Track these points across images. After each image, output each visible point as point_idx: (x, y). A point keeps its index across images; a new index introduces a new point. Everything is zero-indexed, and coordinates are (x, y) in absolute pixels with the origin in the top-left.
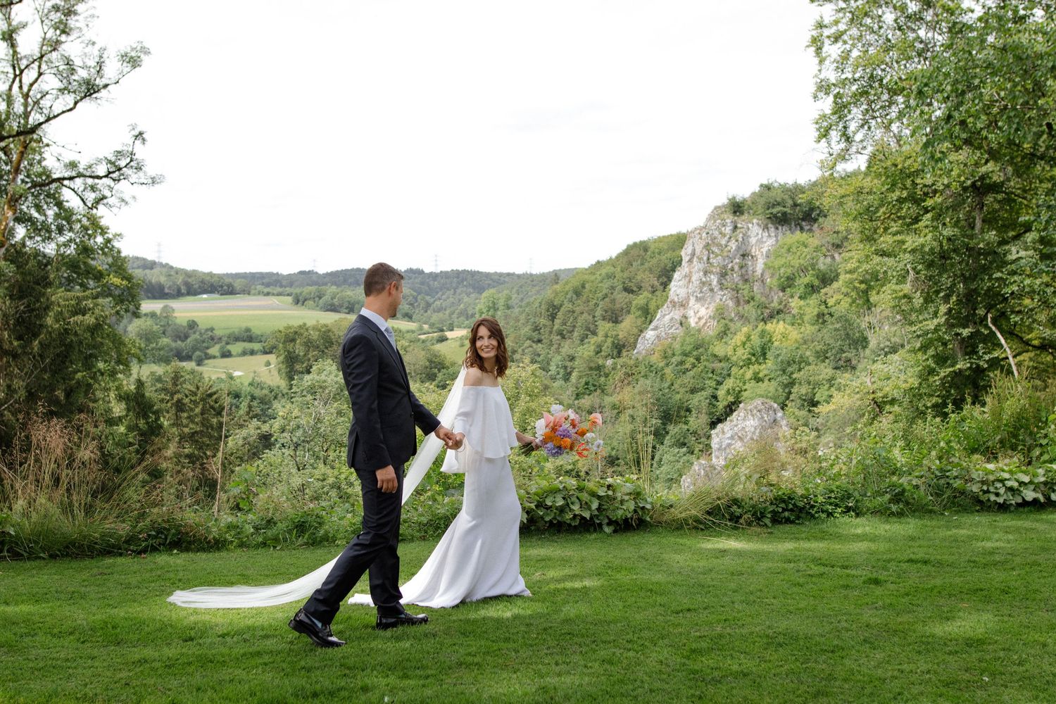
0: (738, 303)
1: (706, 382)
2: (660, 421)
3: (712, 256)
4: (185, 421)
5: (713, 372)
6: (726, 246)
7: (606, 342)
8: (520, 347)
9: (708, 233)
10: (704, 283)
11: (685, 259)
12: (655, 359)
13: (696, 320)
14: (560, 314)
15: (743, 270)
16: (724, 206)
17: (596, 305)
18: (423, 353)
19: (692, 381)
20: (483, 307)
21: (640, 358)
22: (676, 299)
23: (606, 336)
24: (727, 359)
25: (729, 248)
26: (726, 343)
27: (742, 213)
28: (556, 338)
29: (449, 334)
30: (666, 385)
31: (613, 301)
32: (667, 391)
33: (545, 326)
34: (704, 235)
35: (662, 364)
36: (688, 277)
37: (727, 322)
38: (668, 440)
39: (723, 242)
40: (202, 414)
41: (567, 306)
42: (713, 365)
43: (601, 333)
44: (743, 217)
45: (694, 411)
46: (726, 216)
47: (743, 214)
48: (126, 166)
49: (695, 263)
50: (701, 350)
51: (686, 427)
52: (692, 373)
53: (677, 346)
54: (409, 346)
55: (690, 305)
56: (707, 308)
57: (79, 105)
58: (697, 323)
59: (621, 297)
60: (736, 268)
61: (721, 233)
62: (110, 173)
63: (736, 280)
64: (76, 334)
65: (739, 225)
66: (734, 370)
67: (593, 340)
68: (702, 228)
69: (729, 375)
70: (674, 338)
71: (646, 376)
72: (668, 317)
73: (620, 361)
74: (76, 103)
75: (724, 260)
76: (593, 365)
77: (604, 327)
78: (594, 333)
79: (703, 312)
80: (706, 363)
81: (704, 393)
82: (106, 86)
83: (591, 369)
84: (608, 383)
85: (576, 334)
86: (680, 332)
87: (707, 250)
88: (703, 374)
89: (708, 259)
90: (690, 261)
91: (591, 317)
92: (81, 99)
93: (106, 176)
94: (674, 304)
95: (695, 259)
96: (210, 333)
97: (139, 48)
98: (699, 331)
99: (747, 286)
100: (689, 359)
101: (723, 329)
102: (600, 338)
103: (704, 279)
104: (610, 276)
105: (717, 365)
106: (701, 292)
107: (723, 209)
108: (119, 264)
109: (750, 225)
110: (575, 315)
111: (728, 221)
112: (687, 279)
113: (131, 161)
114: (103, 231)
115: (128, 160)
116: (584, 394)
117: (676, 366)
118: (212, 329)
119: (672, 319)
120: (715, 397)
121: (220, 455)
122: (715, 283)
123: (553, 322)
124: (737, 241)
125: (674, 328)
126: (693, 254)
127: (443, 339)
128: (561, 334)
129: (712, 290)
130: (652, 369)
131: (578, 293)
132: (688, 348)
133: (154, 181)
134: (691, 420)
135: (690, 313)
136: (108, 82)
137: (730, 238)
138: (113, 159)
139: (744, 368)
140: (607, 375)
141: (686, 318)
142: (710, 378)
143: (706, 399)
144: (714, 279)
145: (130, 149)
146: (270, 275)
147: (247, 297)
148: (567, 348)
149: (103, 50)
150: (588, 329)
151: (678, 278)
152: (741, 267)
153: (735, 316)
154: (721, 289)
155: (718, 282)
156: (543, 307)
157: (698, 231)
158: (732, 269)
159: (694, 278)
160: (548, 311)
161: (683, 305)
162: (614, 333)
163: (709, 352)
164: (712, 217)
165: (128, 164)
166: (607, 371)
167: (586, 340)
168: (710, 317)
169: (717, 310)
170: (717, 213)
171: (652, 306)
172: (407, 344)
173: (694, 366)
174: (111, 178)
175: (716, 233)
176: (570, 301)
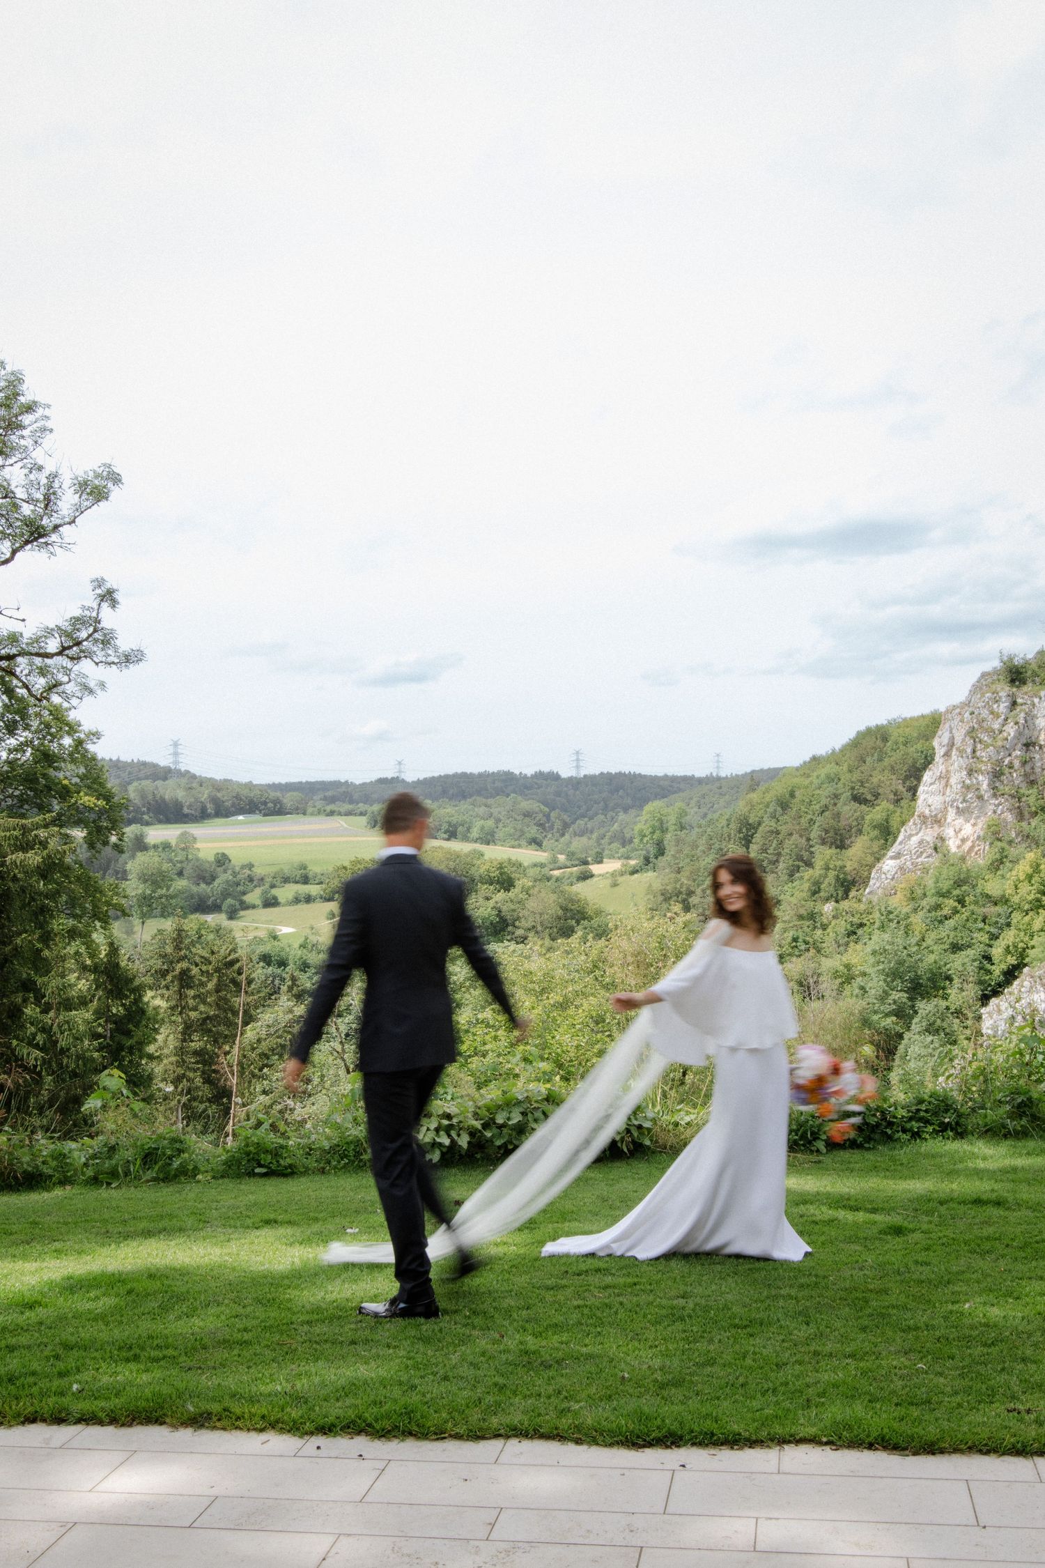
0: (1020, 816)
1: (975, 935)
2: (906, 995)
3: (979, 746)
4: (191, 1002)
5: (984, 921)
6: (1001, 732)
7: (826, 876)
8: (698, 885)
9: (972, 713)
10: (968, 788)
11: (940, 752)
12: (898, 903)
13: (958, 842)
14: (758, 838)
15: (1028, 768)
16: (996, 672)
17: (812, 822)
18: (553, 897)
19: (952, 934)
20: (643, 827)
21: (875, 899)
22: (927, 812)
23: (827, 868)
24: (1004, 900)
25: (1005, 734)
26: (1003, 877)
27: (1023, 682)
29: (595, 869)
30: (914, 941)
31: (837, 816)
32: (915, 949)
34: (967, 715)
35: (905, 910)
36: (945, 778)
37: (1004, 845)
38: (917, 1024)
39: (996, 726)
40: (218, 990)
41: (768, 824)
42: (985, 910)
43: (819, 863)
44: (1025, 689)
45: (956, 980)
46: (998, 687)
47: (1025, 683)
48: (87, 639)
49: (954, 757)
50: (964, 888)
51: (943, 1004)
52: (951, 923)
53: (930, 882)
54: (533, 887)
55: (949, 820)
56: (974, 825)
57: (18, 555)
58: (959, 847)
59: (849, 810)
60: (1017, 764)
61: (992, 713)
62: (64, 649)
63: (1017, 782)
64: (15, 879)
65: (1019, 701)
66: (1016, 917)
67: (808, 874)
68: (963, 706)
69: (1009, 925)
70: (926, 870)
71: (882, 928)
72: (915, 840)
73: (845, 905)
74: (14, 552)
75: (998, 753)
76: (802, 911)
77: (823, 854)
78: (809, 864)
79: (968, 830)
80: (976, 908)
81: (970, 952)
82: (56, 527)
83: (801, 917)
84: (826, 938)
85: (781, 866)
86: (935, 860)
87: (972, 737)
88: (969, 924)
89: (974, 751)
90: (947, 755)
91: (803, 841)
92: (22, 547)
93: (60, 653)
94: (924, 819)
95: (954, 752)
96: (247, 872)
97: (105, 474)
98: (963, 859)
99: (1034, 791)
100: (947, 901)
101: (998, 856)
102: (817, 872)
103: (968, 782)
104: (831, 779)
105: (991, 910)
106: (964, 801)
107: (995, 678)
108: (94, 775)
109: (1036, 700)
110: (781, 837)
111: (1003, 694)
112: (943, 782)
113: (95, 631)
114: (72, 728)
115: (91, 630)
116: (790, 955)
117: (929, 911)
118: (250, 866)
119: (921, 842)
120: (988, 958)
121: (236, 1050)
122: (985, 786)
123: (748, 848)
124: (1017, 723)
125: (925, 855)
126: (951, 744)
127: (586, 876)
129: (980, 798)
130: (891, 916)
131: (784, 805)
132: (945, 886)
133: (129, 659)
134: (953, 992)
135: (949, 832)
136: (58, 522)
137: (1006, 719)
138: (69, 629)
139: (1031, 913)
140: (824, 927)
141: (943, 839)
142: (980, 930)
143: (974, 960)
144: (984, 782)
145: (94, 614)
146: (337, 784)
147: (300, 818)
149: (53, 477)
150: (800, 858)
151: (929, 781)
152: (1024, 763)
153: (1017, 835)
154: (995, 796)
155: (989, 785)
156: (733, 826)
157: (958, 710)
158: (1011, 766)
159: (953, 781)
160: (740, 831)
161: (938, 820)
162: (839, 863)
163: (978, 890)
164: (977, 688)
165: (90, 636)
166: (825, 921)
167: (797, 875)
168: (979, 837)
169: (989, 827)
170: (984, 683)
171: (894, 823)
172: (530, 884)
173: (956, 912)
174: (67, 656)
175: (985, 713)
176: (773, 816)
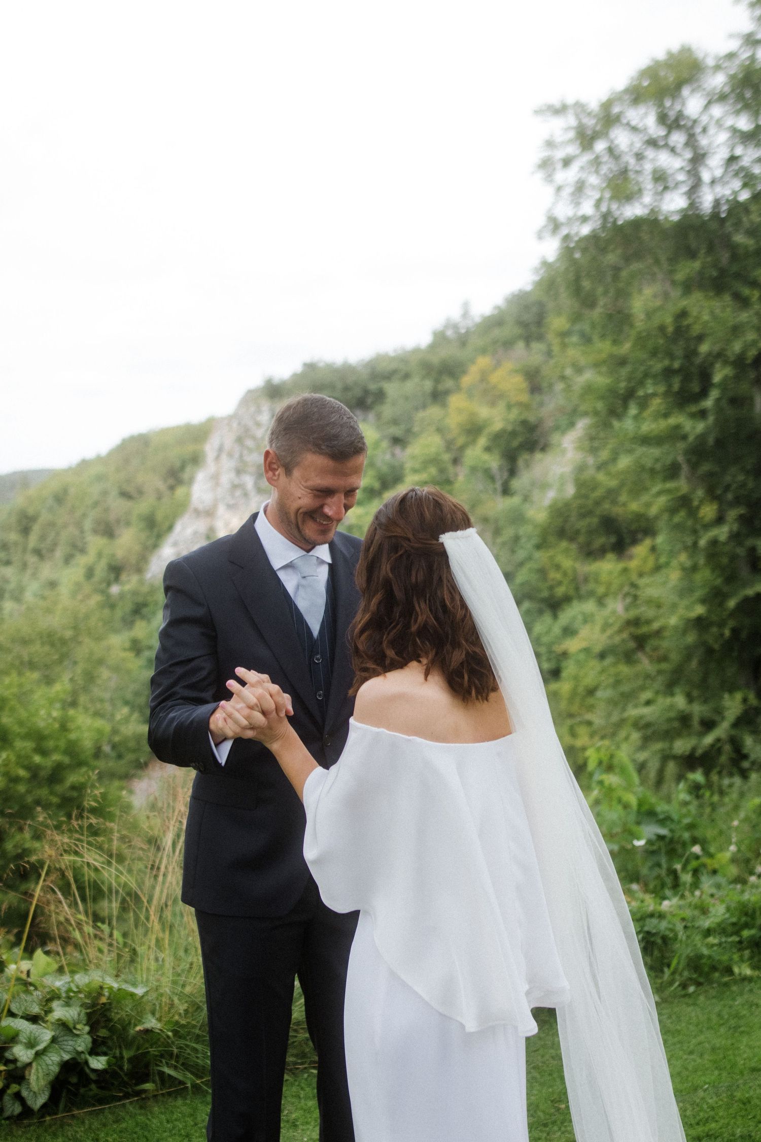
3: (245, 452)
7: (99, 562)
9: (239, 424)
10: (236, 486)
11: (211, 454)
14: (36, 527)
16: (258, 389)
17: (84, 515)
22: (200, 507)
23: (100, 555)
28: (32, 559)
31: (107, 510)
33: (16, 544)
34: (235, 425)
36: (215, 477)
41: (45, 517)
43: (92, 552)
46: (261, 402)
49: (223, 460)
59: (118, 506)
61: (256, 423)
67: (82, 561)
68: (230, 418)
77: (95, 543)
78: (83, 551)
85: (58, 553)
87: (239, 444)
89: (241, 456)
90: (217, 458)
91: (77, 532)
94: (197, 512)
95: (224, 457)
102: (90, 558)
103: (236, 482)
104: (100, 478)
106: (233, 497)
107: (259, 394)
111: (267, 408)
112: (215, 480)
119: (195, 530)
122: (250, 485)
123: (27, 537)
126: (220, 449)
128: (38, 552)
129: (246, 495)
131: (59, 501)
141: (213, 530)
144: (249, 481)
148: (47, 571)
150: (74, 546)
151: (203, 480)
155: (253, 484)
156: (12, 518)
157: (226, 421)
159: (223, 480)
160: (19, 523)
161: (210, 513)
162: (110, 550)
164: (244, 403)
167: (73, 561)
170: (251, 398)
175: (250, 423)
176: (51, 509)
